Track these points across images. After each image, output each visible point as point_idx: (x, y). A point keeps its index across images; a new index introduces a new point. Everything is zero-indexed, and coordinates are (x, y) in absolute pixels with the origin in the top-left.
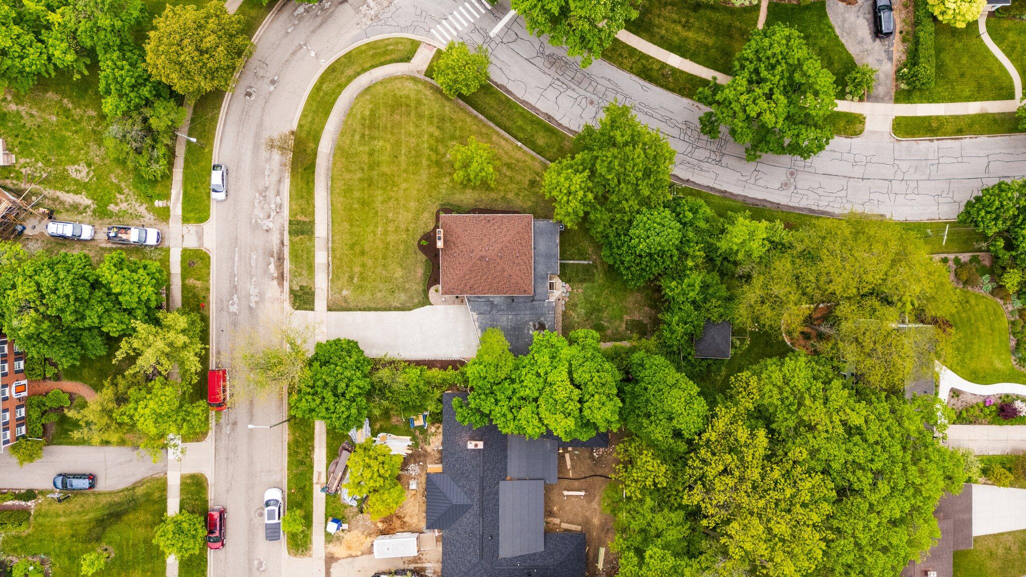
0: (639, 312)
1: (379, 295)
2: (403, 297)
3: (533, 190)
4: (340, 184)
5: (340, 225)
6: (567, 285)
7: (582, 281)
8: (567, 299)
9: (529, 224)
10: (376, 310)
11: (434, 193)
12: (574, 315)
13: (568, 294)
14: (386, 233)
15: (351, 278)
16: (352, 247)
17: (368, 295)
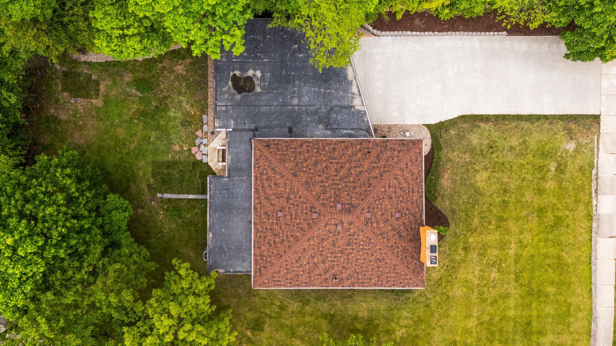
0: (76, 111)
1: (514, 142)
2: (475, 139)
3: (257, 315)
4: (576, 325)
5: (578, 258)
6: (198, 157)
7: (172, 165)
8: (199, 133)
9: (259, 271)
10: (519, 118)
11: (421, 312)
12: (188, 107)
13: (197, 142)
14: (503, 246)
15: (560, 169)
16: (558, 222)
17: (533, 142)
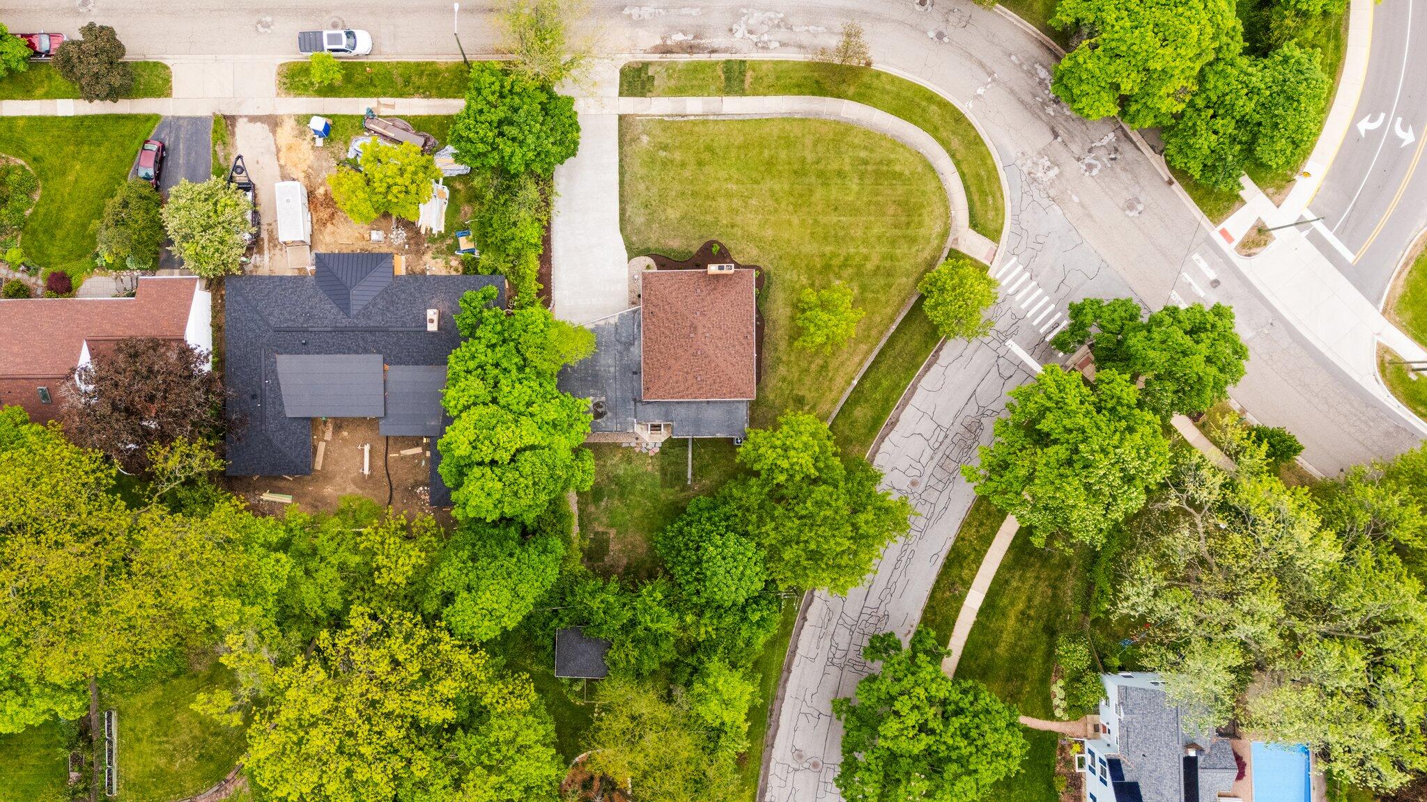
0: (620, 551)
1: (642, 187)
2: (640, 220)
3: (791, 402)
4: (797, 131)
5: (740, 131)
6: (657, 450)
7: (664, 472)
8: (637, 450)
9: (743, 394)
10: (621, 183)
11: (785, 263)
12: (616, 459)
13: (644, 451)
14: (729, 195)
15: (665, 148)
16: (709, 149)
17: (641, 171)
